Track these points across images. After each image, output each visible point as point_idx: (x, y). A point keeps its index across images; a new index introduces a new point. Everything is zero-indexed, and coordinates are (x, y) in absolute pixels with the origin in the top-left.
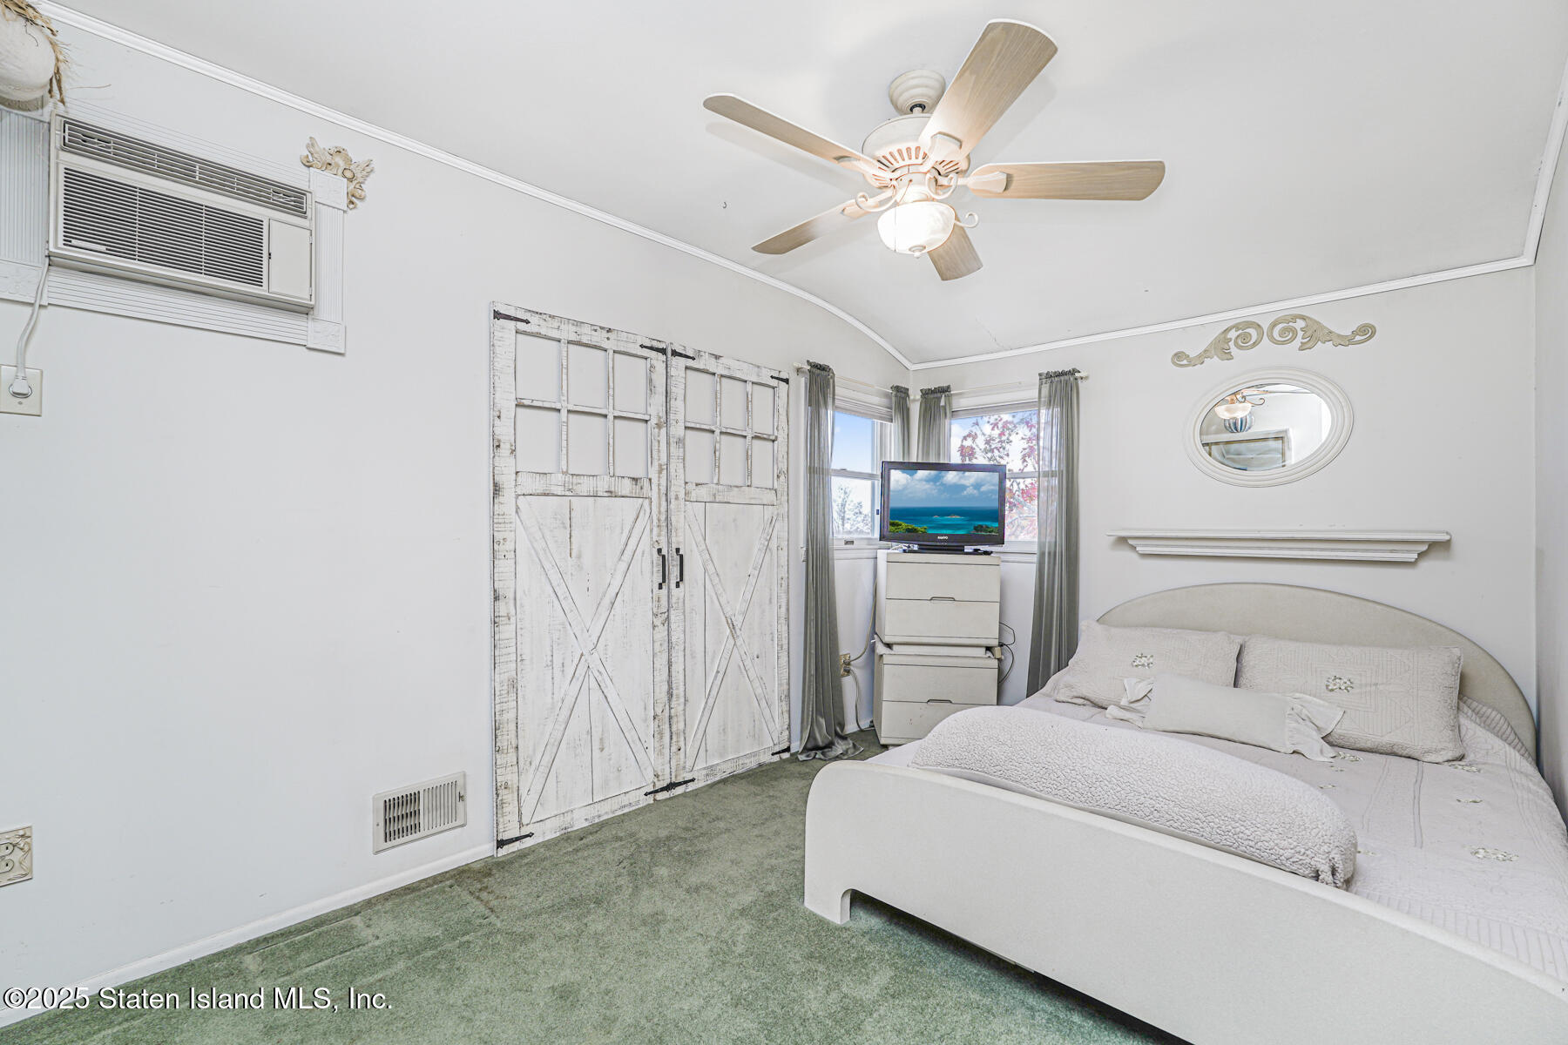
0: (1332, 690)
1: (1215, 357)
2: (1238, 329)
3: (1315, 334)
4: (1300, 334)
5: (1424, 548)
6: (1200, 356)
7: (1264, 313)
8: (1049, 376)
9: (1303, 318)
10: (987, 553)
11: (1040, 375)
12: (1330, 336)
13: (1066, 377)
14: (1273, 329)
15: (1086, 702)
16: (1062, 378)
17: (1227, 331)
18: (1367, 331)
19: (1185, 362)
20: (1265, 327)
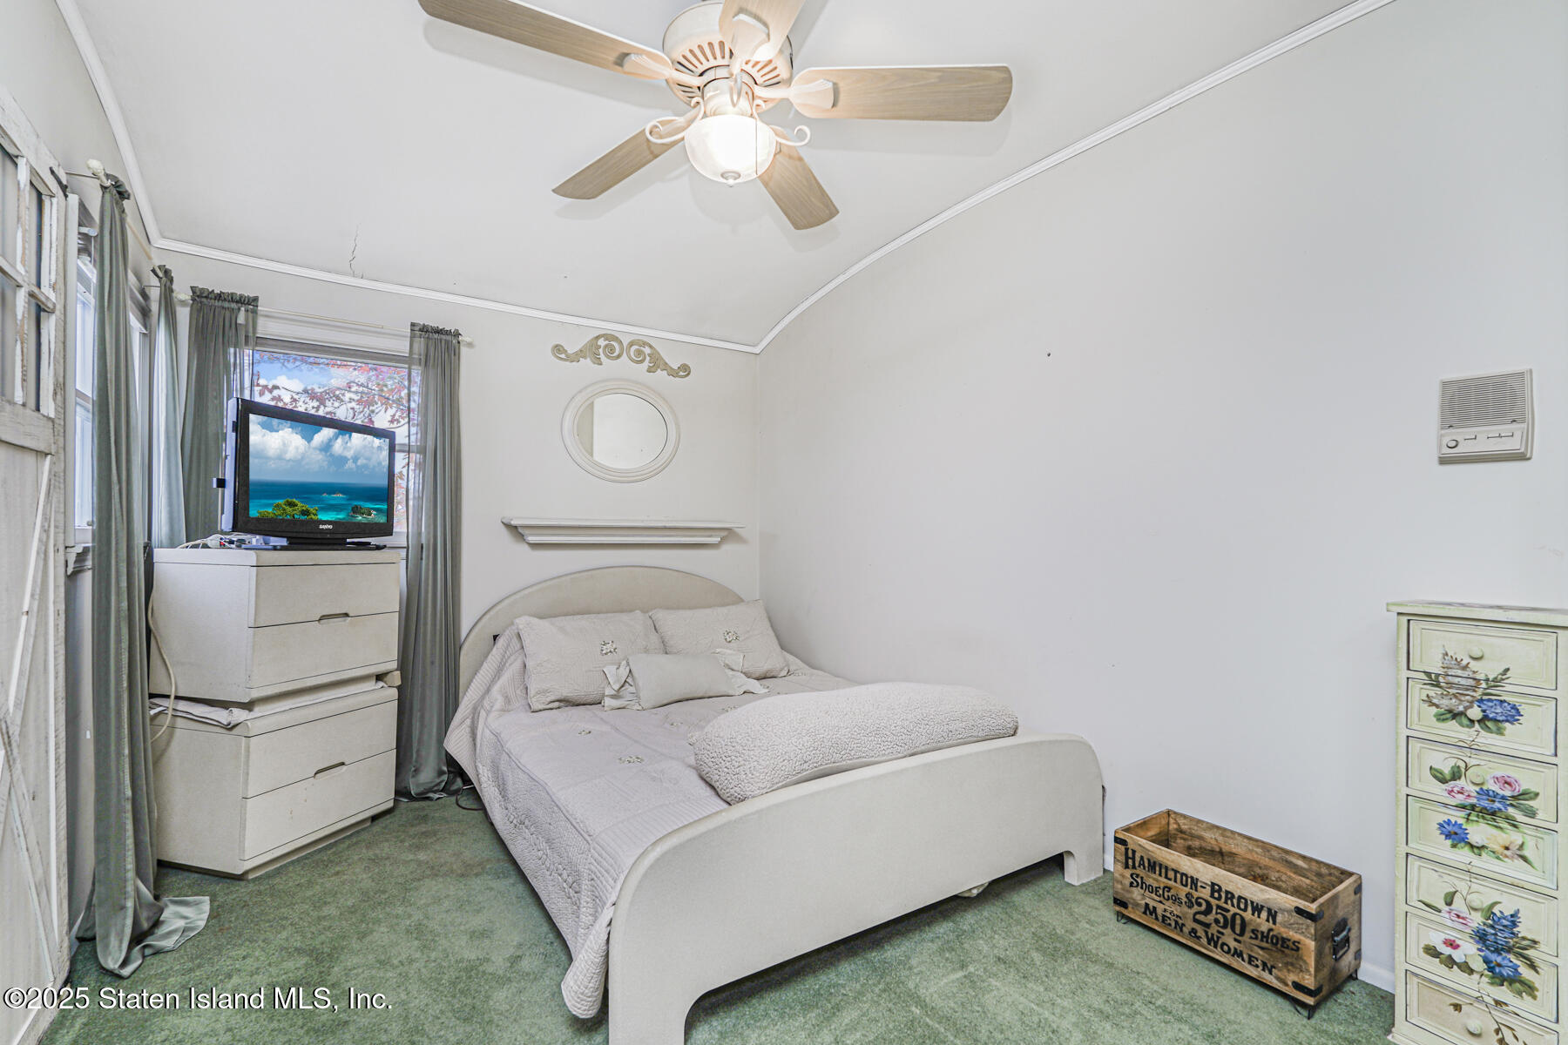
0: (730, 642)
1: (588, 359)
2: (606, 339)
3: (657, 363)
4: (648, 358)
5: (724, 534)
6: (576, 354)
7: (626, 332)
8: (425, 329)
9: (651, 347)
10: (378, 548)
11: (413, 325)
12: (666, 367)
13: (449, 338)
14: (631, 346)
15: (562, 704)
16: (444, 337)
17: (598, 338)
18: (685, 370)
19: (563, 356)
20: (625, 345)
